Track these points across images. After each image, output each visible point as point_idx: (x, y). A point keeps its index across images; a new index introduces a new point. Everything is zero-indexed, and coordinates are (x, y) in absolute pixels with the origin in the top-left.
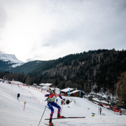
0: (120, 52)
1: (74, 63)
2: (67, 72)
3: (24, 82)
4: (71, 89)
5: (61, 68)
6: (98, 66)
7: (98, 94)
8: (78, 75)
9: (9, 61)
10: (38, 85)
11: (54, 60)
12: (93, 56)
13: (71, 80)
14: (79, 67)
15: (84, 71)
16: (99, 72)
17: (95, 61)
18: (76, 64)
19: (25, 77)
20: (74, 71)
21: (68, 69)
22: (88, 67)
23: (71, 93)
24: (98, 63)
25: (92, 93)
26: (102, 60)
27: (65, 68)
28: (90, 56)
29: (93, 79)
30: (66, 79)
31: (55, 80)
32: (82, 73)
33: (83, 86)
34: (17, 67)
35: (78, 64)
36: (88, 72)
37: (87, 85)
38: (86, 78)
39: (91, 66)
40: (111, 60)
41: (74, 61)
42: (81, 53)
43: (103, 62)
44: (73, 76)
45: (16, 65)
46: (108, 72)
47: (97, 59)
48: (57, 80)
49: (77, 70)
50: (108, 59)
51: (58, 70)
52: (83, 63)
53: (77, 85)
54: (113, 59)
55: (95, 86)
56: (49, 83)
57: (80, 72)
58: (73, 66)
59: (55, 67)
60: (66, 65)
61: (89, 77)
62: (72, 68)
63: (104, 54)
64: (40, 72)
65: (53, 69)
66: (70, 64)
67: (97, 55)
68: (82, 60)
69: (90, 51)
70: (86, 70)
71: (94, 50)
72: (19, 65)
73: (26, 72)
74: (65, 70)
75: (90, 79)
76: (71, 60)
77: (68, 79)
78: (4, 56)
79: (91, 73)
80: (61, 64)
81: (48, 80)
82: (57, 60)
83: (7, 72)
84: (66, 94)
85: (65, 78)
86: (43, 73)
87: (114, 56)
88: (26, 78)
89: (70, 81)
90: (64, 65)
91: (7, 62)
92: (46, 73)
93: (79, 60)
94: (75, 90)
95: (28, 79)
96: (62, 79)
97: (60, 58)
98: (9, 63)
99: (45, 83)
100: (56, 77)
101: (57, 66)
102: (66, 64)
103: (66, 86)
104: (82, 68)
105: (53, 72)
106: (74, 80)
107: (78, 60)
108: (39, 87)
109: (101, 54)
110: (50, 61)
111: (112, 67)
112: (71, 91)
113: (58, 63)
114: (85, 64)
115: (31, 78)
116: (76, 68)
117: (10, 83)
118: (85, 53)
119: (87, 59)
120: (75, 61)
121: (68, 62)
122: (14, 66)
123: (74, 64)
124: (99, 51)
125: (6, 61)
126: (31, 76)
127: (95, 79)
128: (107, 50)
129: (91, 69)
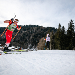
0: (45, 28)
6: (33, 34)
7: (31, 49)
12: (31, 28)
14: (22, 34)
15: (25, 36)
16: (34, 37)
17: (32, 31)
20: (19, 36)
22: (28, 34)
24: (33, 33)
25: (28, 49)
26: (36, 31)
28: (30, 28)
29: (30, 41)
32: (24, 38)
33: (23, 45)
35: (22, 32)
36: (27, 37)
37: (26, 45)
38: (26, 41)
39: (29, 34)
40: (40, 32)
42: (25, 26)
43: (36, 32)
44: (18, 39)
46: (38, 38)
47: (33, 30)
49: (21, 36)
50: (39, 31)
52: (25, 32)
53: (19, 45)
54: (41, 31)
55: (30, 45)
57: (22, 37)
61: (27, 40)
63: (37, 28)
67: (34, 28)
68: (25, 30)
69: (30, 25)
70: (26, 36)
71: (32, 25)
75: (28, 41)
79: (29, 38)
87: (42, 29)
89: (15, 42)
93: (23, 30)
104: (24, 34)
109: (36, 28)
111: (40, 35)
114: (26, 32)
116: (20, 35)
118: (27, 26)
119: (27, 30)
124: (35, 26)
127: (31, 41)
128: (39, 26)
129: (29, 36)
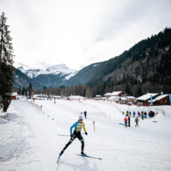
1: (150, 53)
2: (141, 70)
3: (84, 96)
4: (154, 95)
5: (130, 67)
8: (160, 70)
9: (61, 73)
10: (103, 96)
11: (116, 57)
13: (150, 80)
18: (154, 54)
19: (83, 89)
21: (142, 64)
23: (154, 100)
27: (137, 64)
30: (141, 81)
31: (124, 85)
34: (72, 78)
41: (149, 49)
45: (70, 76)
48: (127, 86)
51: (126, 70)
56: (117, 90)
58: (149, 59)
59: (121, 66)
60: (137, 60)
62: (148, 62)
64: (101, 79)
65: (118, 70)
66: (144, 56)
72: (73, 75)
73: (83, 82)
74: (137, 68)
76: (145, 50)
77: (144, 81)
78: (53, 68)
80: (129, 60)
81: (115, 88)
82: (121, 56)
83: (62, 87)
84: (146, 103)
85: (140, 79)
86: (106, 79)
88: (85, 91)
90: (133, 60)
91: (59, 75)
92: (109, 79)
94: (160, 95)
95: (88, 91)
96: (136, 82)
97: (126, 52)
98: (61, 76)
99: (112, 92)
100: (124, 81)
101: (123, 64)
102: (137, 58)
103: (143, 91)
105: (119, 75)
106: (154, 80)
107: (155, 47)
108: (105, 98)
110: (110, 60)
112: (154, 98)
113: (124, 60)
115: (92, 89)
117: (69, 99)
120: (152, 49)
121: (140, 54)
122: (67, 78)
123: (151, 55)
125: (57, 73)
126: (90, 87)
